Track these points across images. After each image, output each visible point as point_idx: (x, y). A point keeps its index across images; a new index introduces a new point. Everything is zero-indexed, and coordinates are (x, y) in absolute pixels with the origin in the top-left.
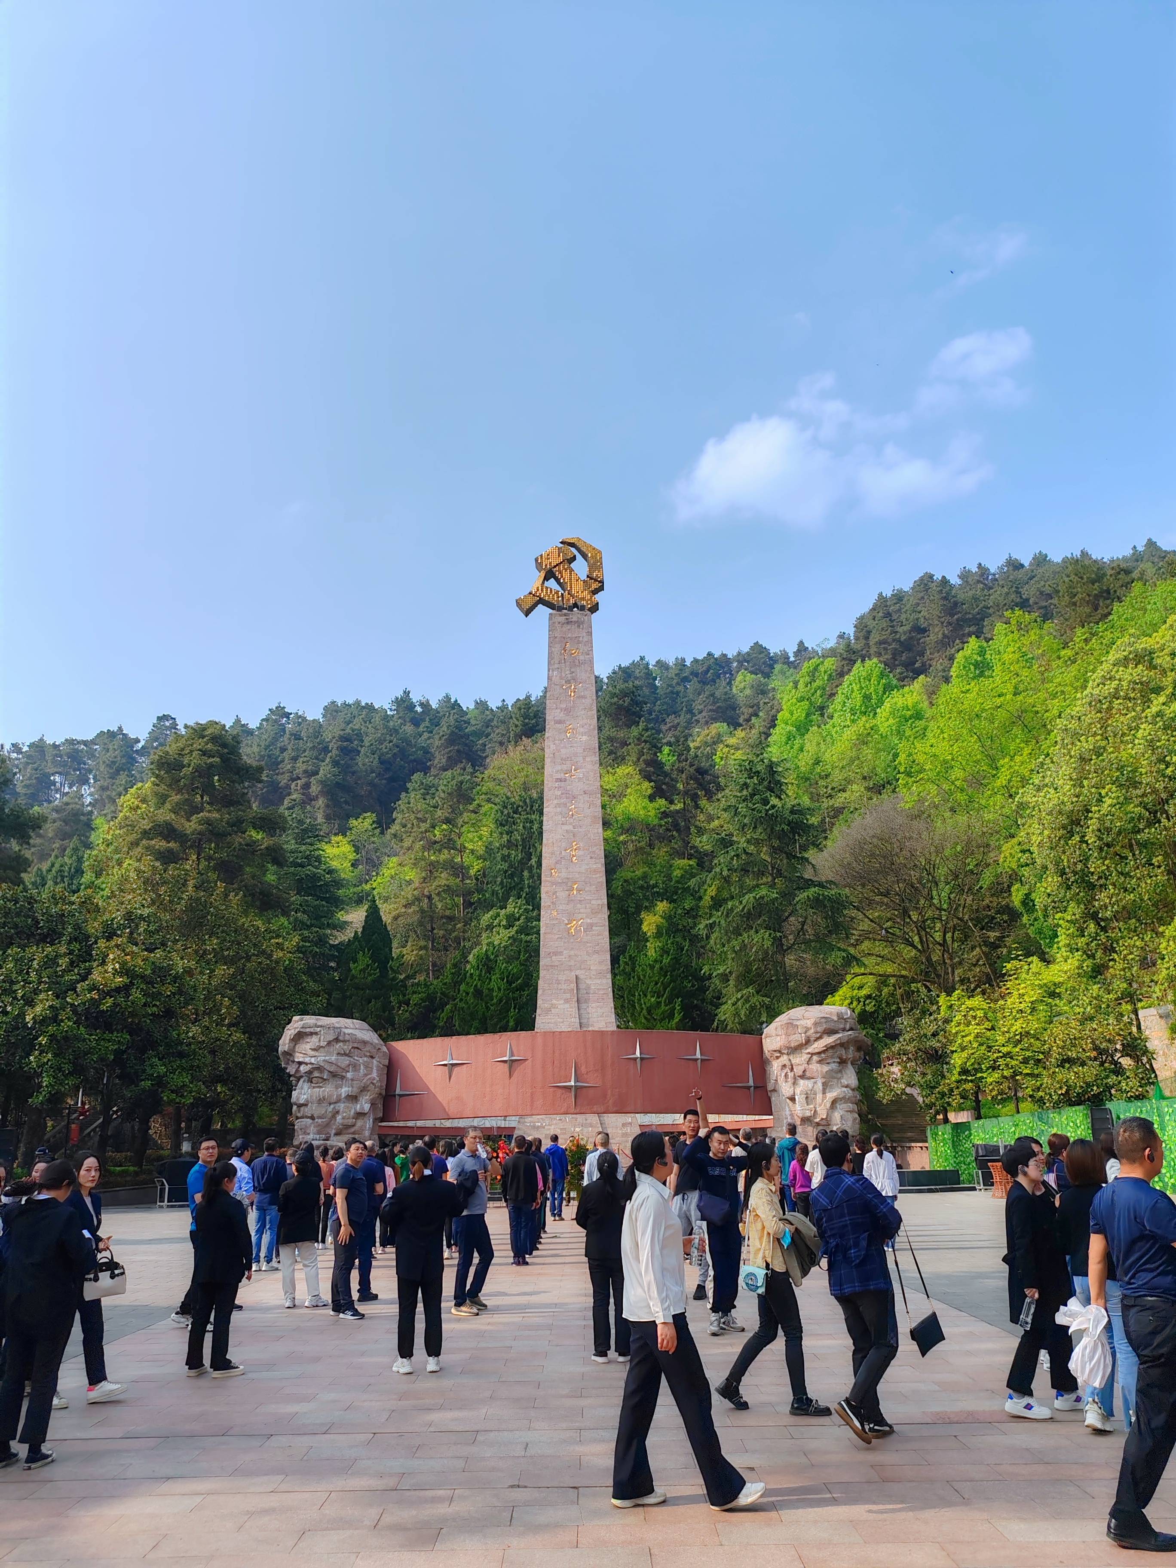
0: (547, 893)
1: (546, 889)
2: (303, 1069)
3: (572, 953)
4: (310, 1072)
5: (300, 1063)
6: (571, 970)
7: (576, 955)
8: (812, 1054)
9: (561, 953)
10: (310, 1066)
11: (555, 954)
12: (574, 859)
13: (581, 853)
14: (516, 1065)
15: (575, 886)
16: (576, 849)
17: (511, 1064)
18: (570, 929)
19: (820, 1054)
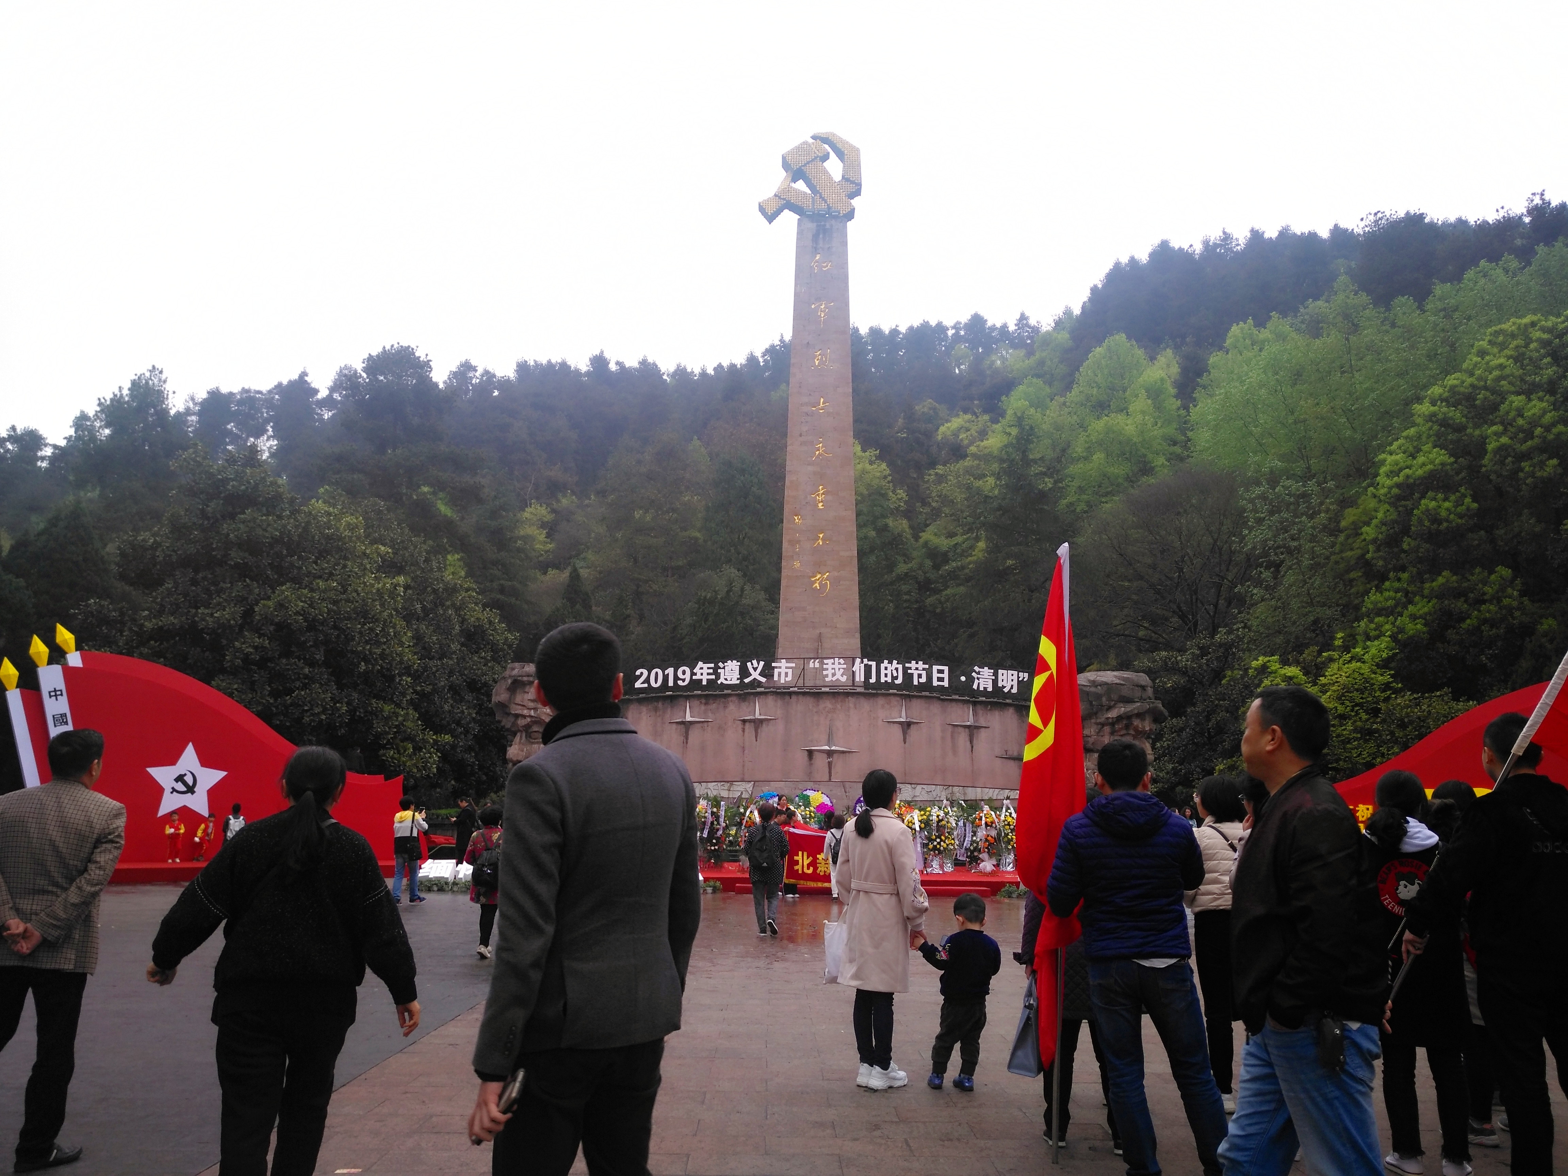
0: (789, 541)
1: (788, 538)
2: (521, 722)
3: (817, 609)
4: (527, 727)
5: (517, 716)
6: (815, 629)
7: (821, 611)
8: (1103, 725)
9: (804, 609)
10: (529, 720)
11: (797, 609)
12: (820, 505)
13: (829, 498)
14: (764, 725)
15: (821, 536)
16: (823, 494)
17: (758, 724)
18: (815, 582)
19: (1113, 724)
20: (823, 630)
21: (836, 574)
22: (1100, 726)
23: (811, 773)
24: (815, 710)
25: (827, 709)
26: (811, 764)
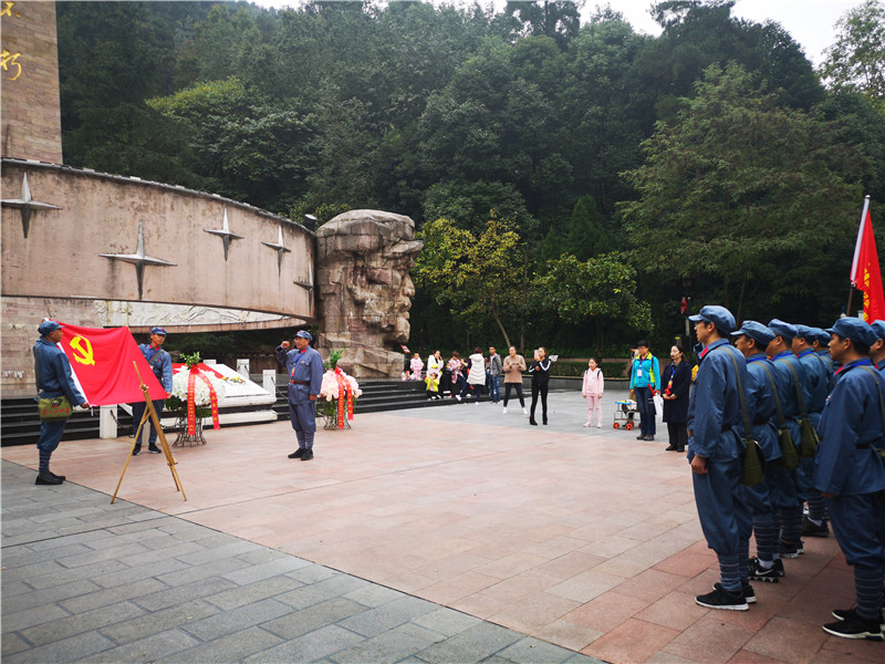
14: (39, 216)
15: (10, 5)
17: (27, 212)
20: (12, 122)
21: (30, 58)
22: (385, 260)
23: (114, 288)
24: (119, 204)
25: (135, 206)
26: (114, 277)
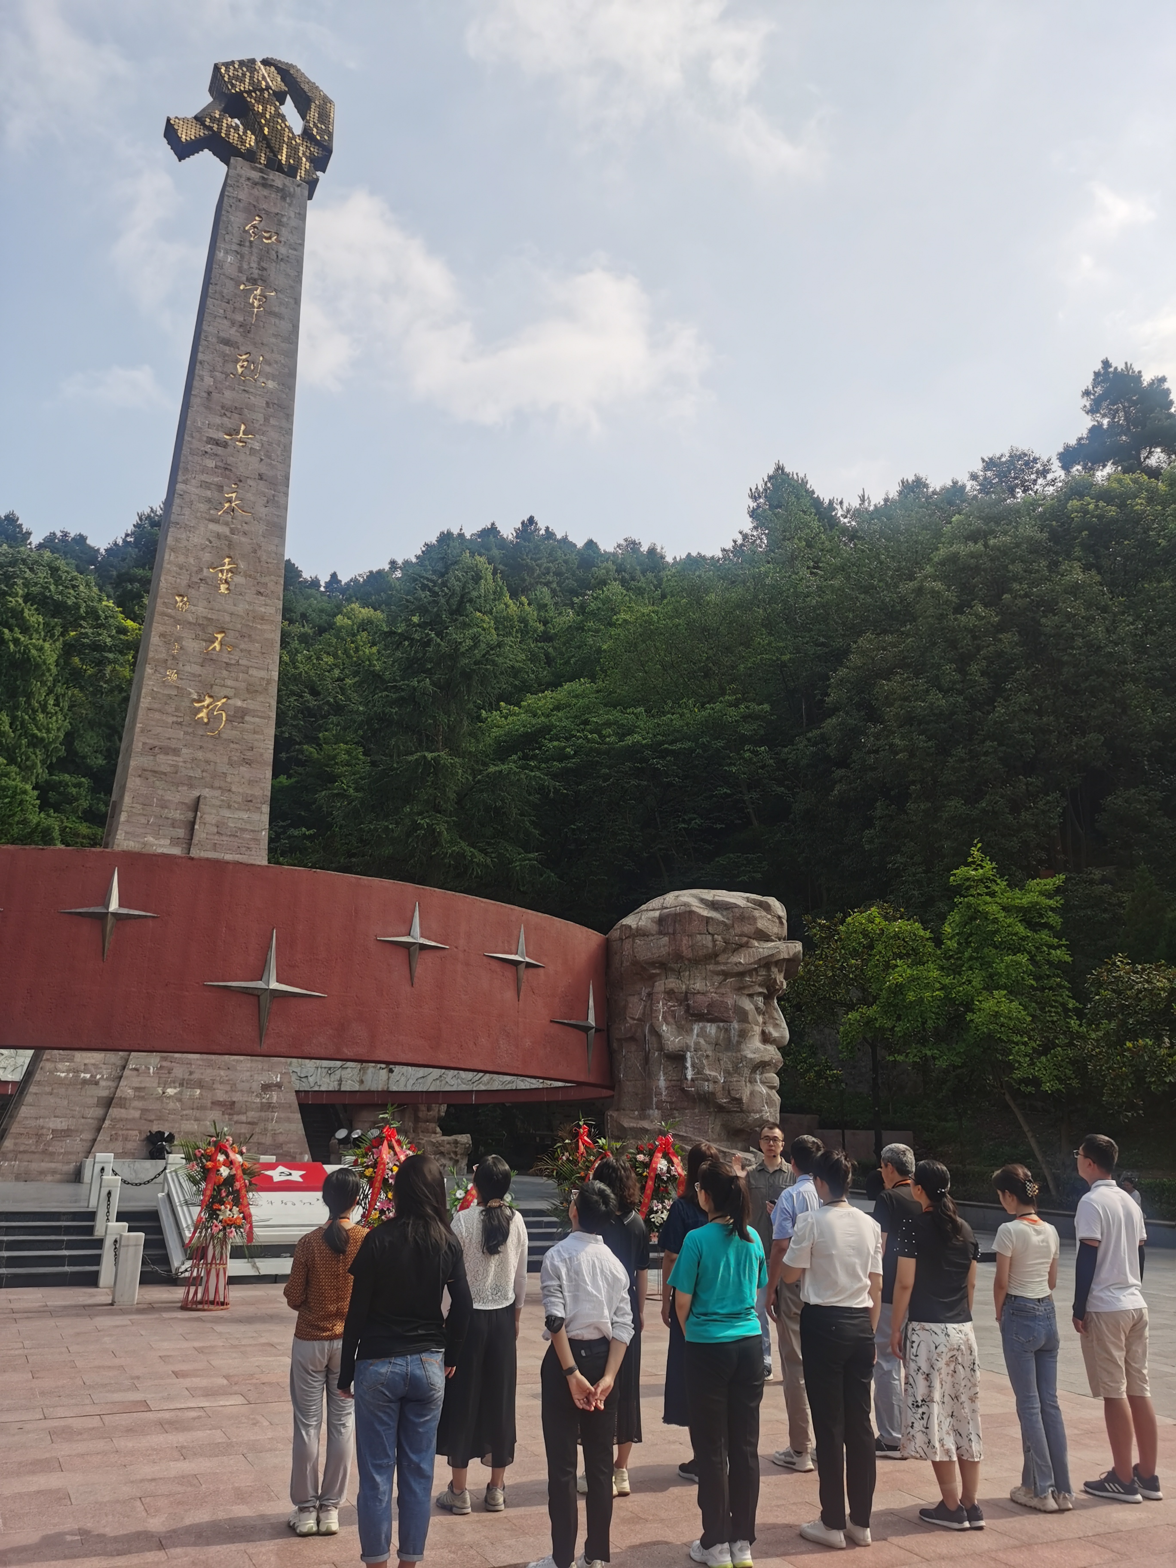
0: (162, 635)
1: (162, 629)
3: (200, 755)
6: (191, 786)
7: (208, 762)
8: (726, 975)
9: (176, 752)
11: (166, 751)
12: (223, 588)
13: (239, 579)
15: (220, 636)
16: (229, 571)
18: (199, 710)
19: (741, 974)
20: (206, 792)
21: (239, 703)
22: (721, 978)
